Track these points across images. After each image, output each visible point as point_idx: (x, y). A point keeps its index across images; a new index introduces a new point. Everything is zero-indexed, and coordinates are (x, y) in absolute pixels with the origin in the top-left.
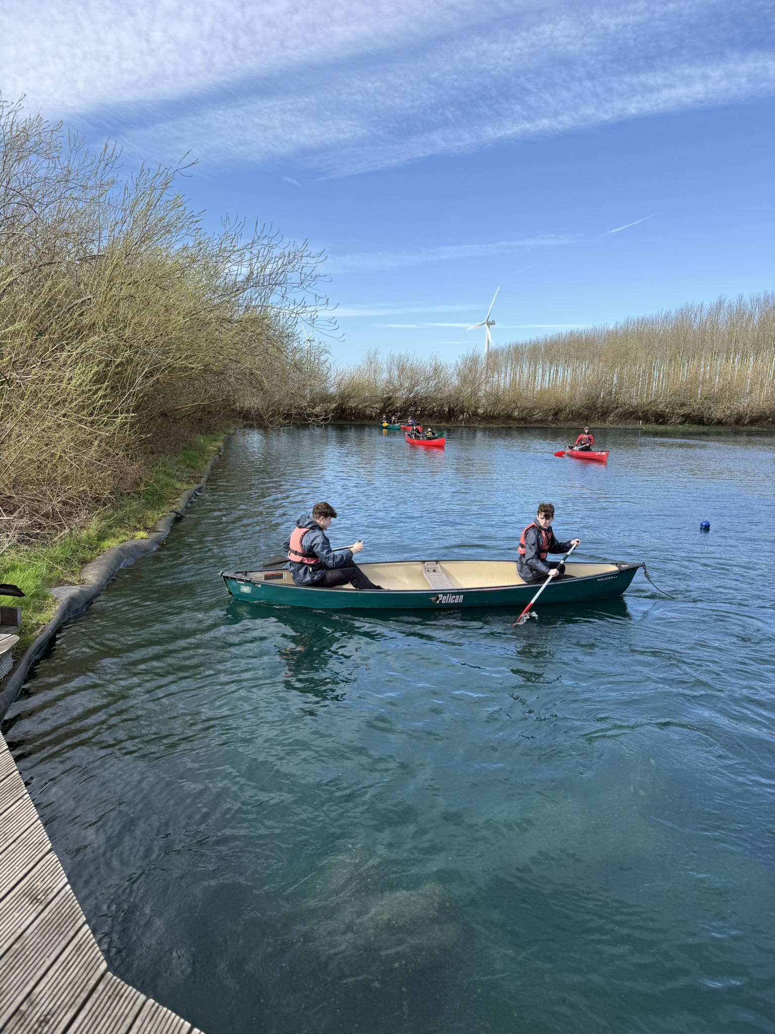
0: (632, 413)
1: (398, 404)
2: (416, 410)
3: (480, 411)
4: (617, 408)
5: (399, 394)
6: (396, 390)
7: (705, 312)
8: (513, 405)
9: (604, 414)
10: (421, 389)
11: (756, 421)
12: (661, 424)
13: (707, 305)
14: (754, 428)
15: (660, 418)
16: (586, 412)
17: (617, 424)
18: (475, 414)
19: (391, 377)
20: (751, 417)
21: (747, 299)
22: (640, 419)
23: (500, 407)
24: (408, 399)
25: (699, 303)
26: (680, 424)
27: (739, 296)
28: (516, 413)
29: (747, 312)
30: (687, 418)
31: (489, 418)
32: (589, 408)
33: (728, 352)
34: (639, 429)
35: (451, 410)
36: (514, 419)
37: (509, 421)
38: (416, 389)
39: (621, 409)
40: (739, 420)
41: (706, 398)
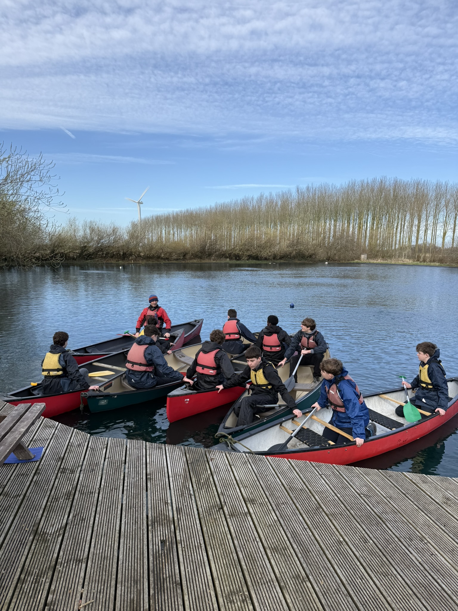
0: (223, 255)
1: (91, 250)
2: (103, 254)
3: (142, 254)
4: (216, 252)
5: (91, 244)
6: (88, 242)
7: (255, 201)
8: (161, 251)
9: (210, 255)
10: (105, 241)
11: (283, 257)
12: (238, 260)
13: (255, 197)
14: (282, 261)
15: (238, 257)
16: (200, 255)
17: (216, 261)
18: (139, 256)
19: (85, 234)
20: (280, 256)
21: (274, 194)
22: (228, 258)
23: (153, 252)
24: (97, 247)
25: (251, 196)
26: (247, 260)
27: (270, 193)
28: (163, 255)
29: (275, 202)
30: (250, 257)
31: (148, 258)
32: (201, 252)
33: (267, 223)
34: (227, 263)
35: (124, 254)
36: (162, 259)
37: (159, 260)
38: (102, 241)
39: (218, 253)
40: (275, 257)
41: (258, 247)
